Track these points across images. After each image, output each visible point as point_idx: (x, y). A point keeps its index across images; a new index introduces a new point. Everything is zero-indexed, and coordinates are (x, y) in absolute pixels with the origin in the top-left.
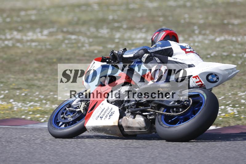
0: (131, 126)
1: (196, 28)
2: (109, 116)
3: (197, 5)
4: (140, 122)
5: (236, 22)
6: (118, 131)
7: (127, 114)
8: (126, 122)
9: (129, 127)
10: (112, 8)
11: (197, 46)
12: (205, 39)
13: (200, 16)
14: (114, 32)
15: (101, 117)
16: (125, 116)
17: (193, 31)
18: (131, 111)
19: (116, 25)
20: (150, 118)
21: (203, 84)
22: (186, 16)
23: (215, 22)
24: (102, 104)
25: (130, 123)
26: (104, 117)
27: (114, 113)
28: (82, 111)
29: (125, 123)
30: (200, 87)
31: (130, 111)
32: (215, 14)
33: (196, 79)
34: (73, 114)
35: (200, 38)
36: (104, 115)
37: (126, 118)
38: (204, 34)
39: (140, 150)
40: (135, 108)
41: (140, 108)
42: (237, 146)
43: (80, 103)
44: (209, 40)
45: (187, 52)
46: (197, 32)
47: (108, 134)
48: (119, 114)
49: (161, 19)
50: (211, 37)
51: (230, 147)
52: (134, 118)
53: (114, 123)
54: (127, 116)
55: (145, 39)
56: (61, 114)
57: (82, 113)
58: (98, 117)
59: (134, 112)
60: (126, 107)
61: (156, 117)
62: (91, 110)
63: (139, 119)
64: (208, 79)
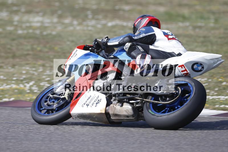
0: (118, 113)
1: (89, 13)
2: (95, 103)
4: (128, 111)
5: (127, 8)
6: (105, 118)
7: (114, 102)
8: (113, 109)
9: (116, 115)
11: (90, 30)
12: (98, 24)
13: (93, 2)
14: (13, 16)
15: (88, 104)
16: (112, 103)
17: (86, 16)
18: (119, 99)
19: (15, 8)
20: (137, 105)
21: (188, 73)
22: (81, 2)
23: (108, 7)
24: (88, 92)
25: (117, 111)
26: (90, 105)
27: (100, 101)
28: (67, 98)
29: (112, 111)
31: (117, 99)
33: (182, 68)
34: (57, 101)
35: (93, 22)
36: (90, 102)
37: (114, 106)
38: (97, 19)
40: (122, 96)
41: (128, 96)
44: (101, 25)
45: (169, 39)
46: (90, 17)
47: (93, 121)
48: (106, 102)
49: (57, 4)
52: (122, 106)
53: (101, 111)
54: (114, 104)
55: (42, 22)
56: (44, 102)
57: (67, 100)
58: (84, 104)
59: (121, 100)
60: (113, 95)
61: (144, 105)
62: (77, 98)
63: (127, 107)
64: (194, 68)
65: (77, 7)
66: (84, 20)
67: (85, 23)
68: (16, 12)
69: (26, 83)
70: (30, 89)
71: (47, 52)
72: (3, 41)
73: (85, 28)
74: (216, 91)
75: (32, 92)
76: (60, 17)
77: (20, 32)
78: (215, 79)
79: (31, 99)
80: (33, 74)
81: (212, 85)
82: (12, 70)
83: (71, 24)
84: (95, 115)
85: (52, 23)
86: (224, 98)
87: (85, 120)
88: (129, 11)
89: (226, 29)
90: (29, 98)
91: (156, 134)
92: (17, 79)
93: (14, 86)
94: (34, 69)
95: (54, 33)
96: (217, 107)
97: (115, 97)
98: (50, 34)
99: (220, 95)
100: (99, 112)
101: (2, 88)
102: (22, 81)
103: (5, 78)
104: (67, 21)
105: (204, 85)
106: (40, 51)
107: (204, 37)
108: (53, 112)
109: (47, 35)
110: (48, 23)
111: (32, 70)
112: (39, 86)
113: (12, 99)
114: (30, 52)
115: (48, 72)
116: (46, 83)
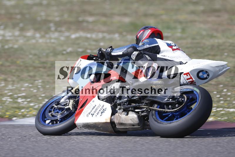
0: (123, 122)
1: (52, 25)
2: (100, 113)
3: (53, 3)
4: (134, 119)
5: (91, 19)
6: (110, 126)
7: (119, 111)
8: (119, 118)
9: (121, 124)
11: (53, 43)
12: (61, 36)
13: (56, 14)
15: (93, 114)
16: (117, 112)
17: (49, 28)
18: (124, 108)
20: (142, 114)
21: (193, 81)
22: (43, 14)
23: (71, 19)
24: (93, 101)
25: (123, 120)
26: (96, 114)
27: (106, 110)
28: (71, 108)
29: (118, 120)
31: (122, 108)
32: (71, 12)
33: (187, 76)
34: (62, 111)
35: (56, 35)
36: (95, 112)
37: (119, 115)
38: (60, 31)
40: (127, 105)
41: (133, 105)
43: (67, 100)
44: (65, 37)
45: (173, 50)
46: (53, 29)
47: (98, 130)
48: (111, 111)
49: (19, 17)
50: (67, 34)
52: (127, 114)
53: (106, 120)
54: (119, 113)
55: (3, 36)
56: (48, 112)
57: (71, 111)
58: (89, 114)
59: (127, 109)
60: (117, 104)
61: (149, 113)
62: (81, 107)
63: (132, 115)
64: (199, 76)
65: (39, 19)
66: (46, 33)
67: (47, 36)
71: (9, 66)
73: (48, 41)
76: (22, 30)
83: (34, 37)
84: (100, 124)
85: (14, 36)
88: (93, 22)
89: (193, 39)
95: (16, 46)
97: (121, 106)
98: (12, 48)
100: (104, 121)
104: (29, 34)
106: (2, 65)
108: (57, 123)
109: (9, 49)
110: (10, 36)
115: (10, 87)
116: (8, 98)
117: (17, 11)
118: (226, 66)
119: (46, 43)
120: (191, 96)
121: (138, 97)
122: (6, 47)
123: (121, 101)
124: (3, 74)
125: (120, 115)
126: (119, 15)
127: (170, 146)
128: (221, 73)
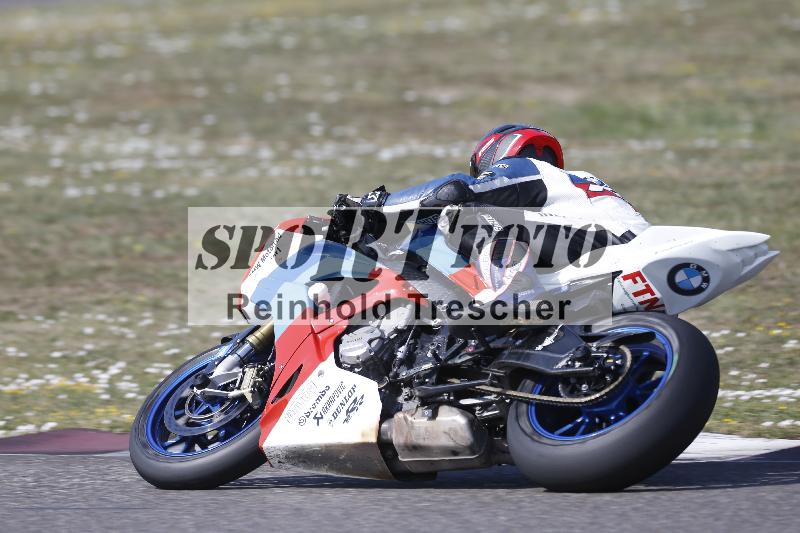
0: (421, 442)
1: (313, 117)
2: (344, 412)
3: (318, 43)
4: (456, 432)
5: (445, 95)
6: (378, 461)
7: (406, 406)
8: (405, 430)
9: (415, 448)
10: (39, 57)
11: (319, 178)
12: (345, 154)
13: (328, 80)
14: (47, 137)
15: (319, 416)
16: (400, 409)
17: (305, 129)
18: (424, 395)
19: (54, 112)
20: (485, 414)
21: (656, 299)
22: (282, 80)
23: (375, 97)
24: (320, 374)
25: (418, 435)
26: (328, 416)
27: (361, 403)
28: (249, 397)
29: (402, 434)
30: (647, 310)
31: (417, 393)
32: (377, 72)
33: (635, 282)
35: (329, 149)
36: (326, 409)
37: (405, 419)
38: (342, 139)
39: (135, 515)
40: (433, 384)
41: (453, 383)
42: (453, 497)
43: (237, 370)
44: (358, 156)
45: (591, 194)
46: (317, 131)
47: (339, 470)
48: (379, 405)
49: (201, 91)
50: (364, 147)
51: (429, 501)
52: (434, 416)
53: (363, 435)
54: (408, 411)
55: (150, 157)
57: (250, 406)
58: (308, 417)
59: (432, 396)
60: (402, 380)
61: (508, 411)
62: (281, 394)
63: (450, 418)
64: (675, 283)
65: (270, 97)
66: (295, 144)
67: (298, 154)
68: (58, 125)
69: (97, 367)
70: (111, 389)
71: (169, 259)
72: (13, 227)
73: (301, 172)
74: (763, 373)
75: (116, 397)
76: (212, 135)
77: (72, 192)
78: (758, 332)
79: (115, 421)
80: (122, 337)
81: (747, 350)
82: (47, 325)
83: (251, 160)
84: (343, 451)
85: (184, 156)
86: (790, 396)
87: (311, 468)
88: (453, 105)
89: (793, 156)
90: (106, 422)
91: (554, 527)
92: (64, 357)
93: (56, 381)
94: (123, 319)
96: (769, 428)
97: (412, 387)
98: (179, 196)
99: (776, 387)
100: (356, 439)
101: (12, 388)
102: (82, 361)
103: (23, 355)
104: (236, 149)
105: (719, 352)
106: (144, 256)
107: (718, 186)
109: (166, 200)
110: (171, 158)
111: (114, 324)
112: (141, 378)
113: (48, 426)
114: (110, 262)
115: (172, 328)
117: (195, 73)
118: (765, 247)
119: (295, 178)
120: (646, 351)
121: (469, 357)
122: (159, 194)
123: (412, 372)
124: (148, 285)
125: (410, 418)
126: (542, 80)
127: (717, 520)
128: (750, 272)
